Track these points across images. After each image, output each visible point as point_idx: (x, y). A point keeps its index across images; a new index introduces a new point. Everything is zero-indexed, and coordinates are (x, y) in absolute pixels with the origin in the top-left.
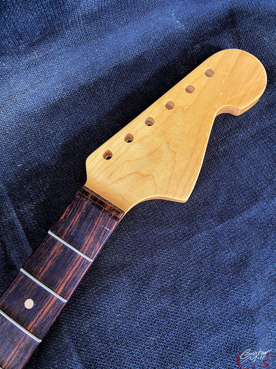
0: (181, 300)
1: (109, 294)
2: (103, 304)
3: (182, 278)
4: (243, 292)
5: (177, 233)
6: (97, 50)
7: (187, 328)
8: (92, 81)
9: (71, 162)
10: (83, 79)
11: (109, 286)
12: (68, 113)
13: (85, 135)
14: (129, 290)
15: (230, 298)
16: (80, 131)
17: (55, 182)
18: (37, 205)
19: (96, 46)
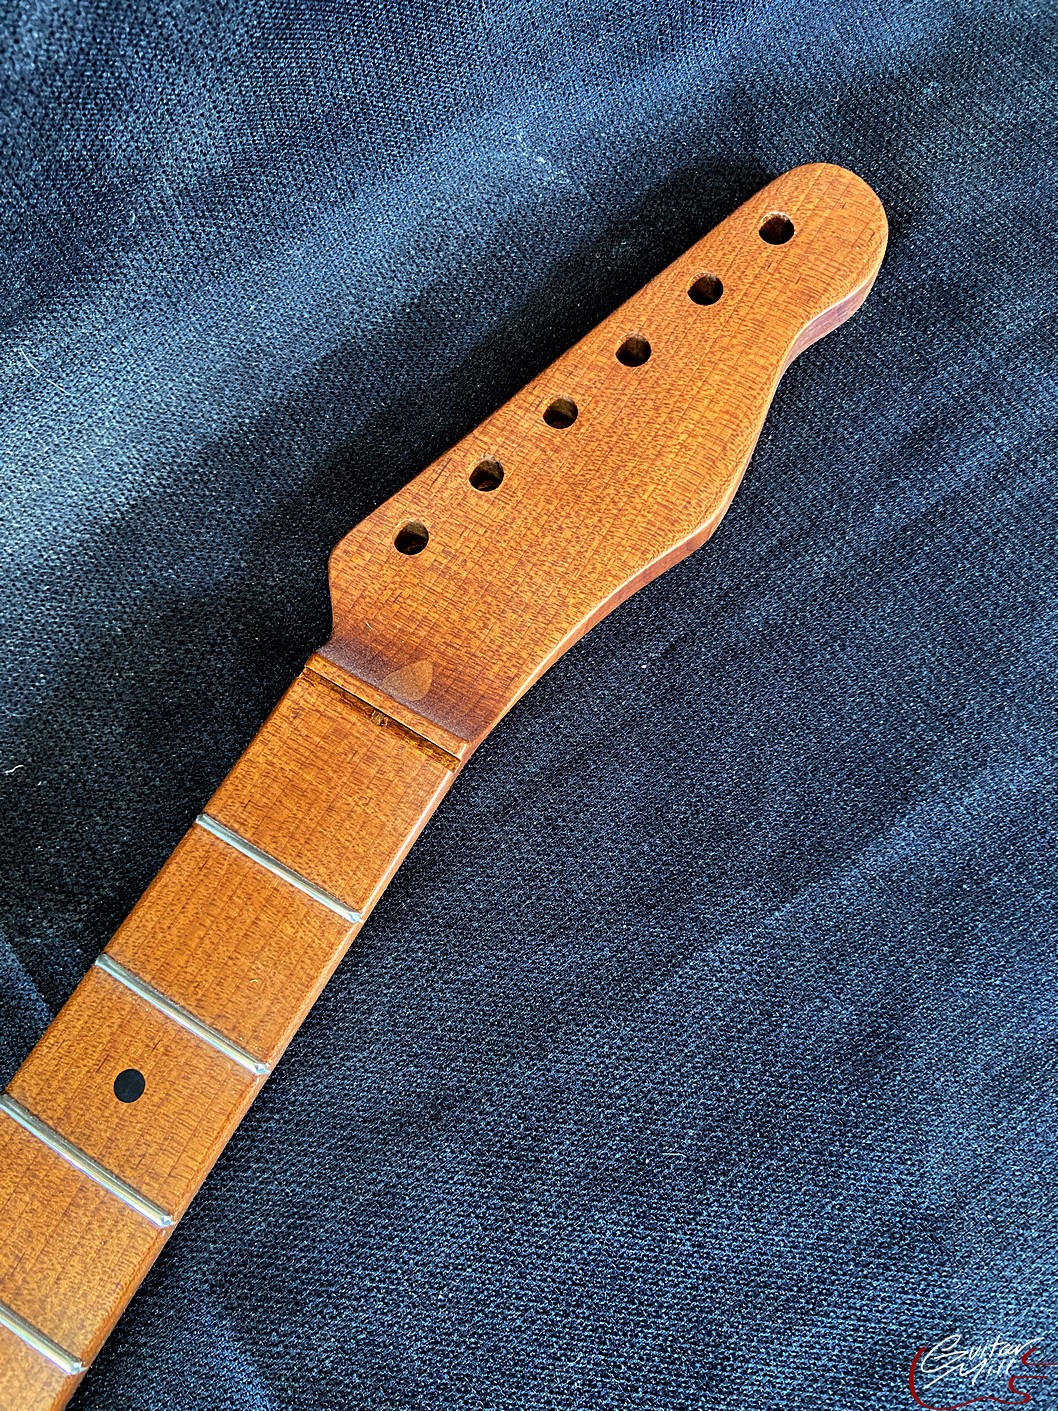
0: (669, 1210)
1: (396, 1218)
2: (377, 1259)
3: (664, 1125)
4: (892, 1152)
5: (626, 954)
6: (252, 307)
7: (701, 1311)
8: (247, 421)
9: (201, 733)
10: (216, 417)
11: (394, 1186)
12: (173, 552)
13: (241, 627)
14: (471, 1195)
15: (848, 1178)
16: (222, 615)
17: (152, 819)
18: (92, 912)
19: (246, 290)
